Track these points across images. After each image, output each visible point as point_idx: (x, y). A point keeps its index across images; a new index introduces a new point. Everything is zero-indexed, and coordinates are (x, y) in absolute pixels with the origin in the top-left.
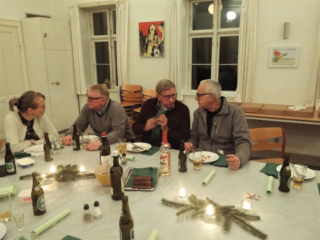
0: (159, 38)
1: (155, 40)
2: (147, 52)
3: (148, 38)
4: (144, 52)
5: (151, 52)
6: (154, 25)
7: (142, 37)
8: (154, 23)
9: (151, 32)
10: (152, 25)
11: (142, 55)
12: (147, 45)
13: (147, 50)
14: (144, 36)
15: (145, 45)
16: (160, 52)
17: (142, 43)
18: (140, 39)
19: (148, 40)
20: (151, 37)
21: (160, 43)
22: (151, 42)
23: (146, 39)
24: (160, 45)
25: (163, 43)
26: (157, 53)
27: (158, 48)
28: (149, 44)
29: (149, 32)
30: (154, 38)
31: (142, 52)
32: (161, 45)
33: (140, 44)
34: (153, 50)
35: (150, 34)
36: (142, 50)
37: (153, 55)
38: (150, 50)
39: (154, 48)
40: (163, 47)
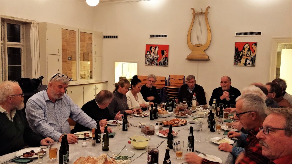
2: (240, 62)
5: (244, 63)
6: (248, 44)
7: (237, 52)
8: (248, 43)
10: (247, 44)
11: (236, 64)
12: (241, 58)
14: (239, 51)
15: (239, 58)
18: (235, 53)
19: (242, 54)
20: (245, 52)
21: (252, 57)
23: (240, 53)
24: (252, 58)
26: (249, 63)
27: (250, 60)
28: (243, 57)
29: (244, 49)
30: (248, 53)
31: (236, 62)
32: (254, 58)
33: (235, 57)
34: (246, 61)
35: (245, 50)
36: (236, 61)
37: (245, 64)
38: (243, 61)
39: (247, 60)
40: (255, 60)
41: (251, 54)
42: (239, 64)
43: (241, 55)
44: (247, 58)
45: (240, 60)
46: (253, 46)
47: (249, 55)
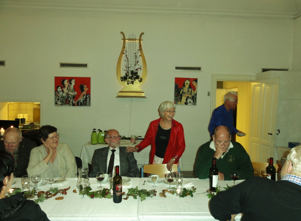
0: (192, 91)
1: (189, 92)
2: (181, 101)
3: (183, 90)
4: (178, 101)
5: (185, 102)
6: (189, 80)
7: (177, 89)
9: (186, 86)
10: (187, 81)
11: (176, 103)
13: (181, 100)
14: (179, 88)
15: (180, 96)
16: (193, 101)
17: (176, 94)
18: (175, 90)
19: (183, 92)
20: (186, 89)
22: (185, 94)
23: (181, 90)
25: (196, 95)
26: (190, 102)
27: (191, 98)
28: (183, 95)
29: (184, 86)
30: (188, 91)
32: (195, 96)
34: (187, 100)
35: (185, 87)
36: (176, 99)
39: (188, 98)
41: (191, 92)
44: (188, 96)
46: (194, 83)
47: (190, 93)
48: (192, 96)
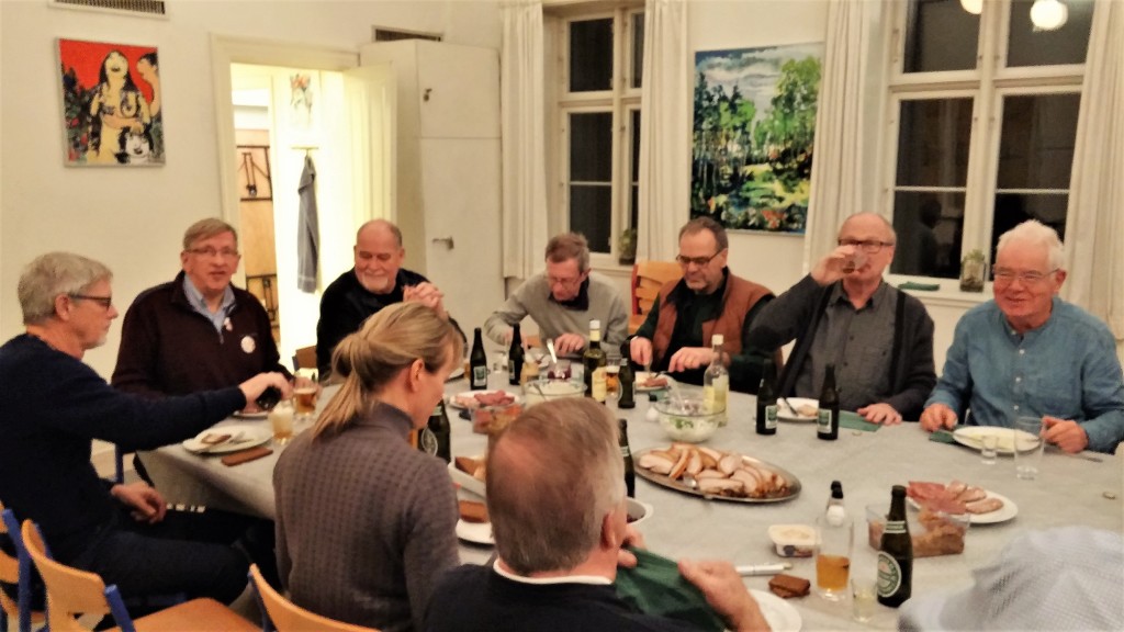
1: (129, 108)
2: (97, 146)
3: (102, 99)
4: (86, 149)
5: (117, 149)
6: (121, 54)
7: (74, 93)
9: (111, 79)
11: (78, 158)
12: (97, 122)
13: (99, 141)
14: (82, 88)
15: (88, 124)
16: (151, 148)
17: (74, 115)
18: (67, 99)
19: (101, 105)
20: (112, 94)
21: (147, 121)
22: (112, 114)
23: (91, 99)
25: (158, 118)
26: (138, 152)
27: (140, 135)
28: (105, 119)
29: (104, 78)
30: (124, 102)
31: (76, 145)
32: (154, 126)
33: (68, 118)
34: (122, 142)
35: (108, 85)
36: (74, 139)
37: (122, 158)
38: (109, 138)
39: (127, 136)
40: (160, 134)
41: (138, 107)
42: (91, 154)
43: (94, 110)
44: (126, 123)
45: (96, 134)
47: (133, 112)
48: (144, 124)
